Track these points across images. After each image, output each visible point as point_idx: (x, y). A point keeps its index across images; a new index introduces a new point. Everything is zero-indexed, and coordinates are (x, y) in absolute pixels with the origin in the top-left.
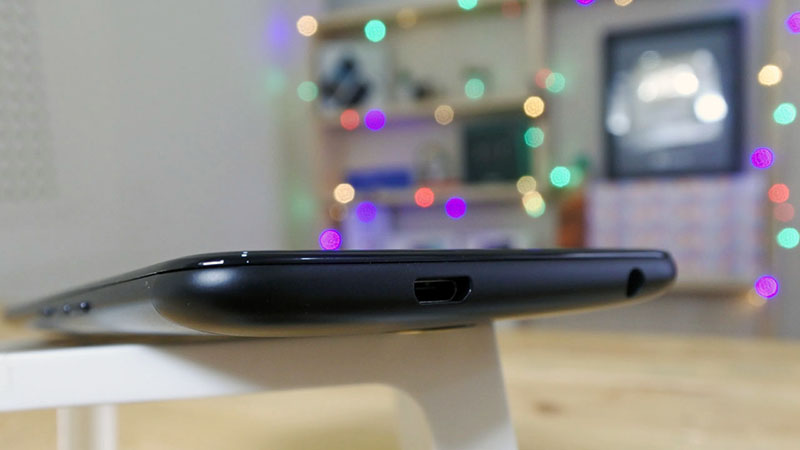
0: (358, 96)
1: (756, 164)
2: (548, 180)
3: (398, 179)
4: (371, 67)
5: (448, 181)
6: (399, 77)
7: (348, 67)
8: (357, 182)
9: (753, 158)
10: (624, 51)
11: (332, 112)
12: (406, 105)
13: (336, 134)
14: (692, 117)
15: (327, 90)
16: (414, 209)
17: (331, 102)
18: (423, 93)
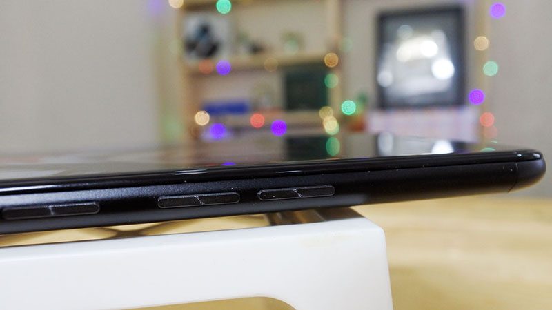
0: (212, 50)
1: (472, 101)
2: (340, 110)
3: (239, 108)
4: (221, 30)
5: (274, 110)
6: (240, 38)
7: (205, 30)
8: (212, 110)
9: (471, 97)
10: (390, 26)
11: (194, 62)
12: (244, 58)
13: (197, 77)
14: (430, 73)
15: (190, 46)
16: (250, 129)
17: (193, 54)
18: (256, 49)
